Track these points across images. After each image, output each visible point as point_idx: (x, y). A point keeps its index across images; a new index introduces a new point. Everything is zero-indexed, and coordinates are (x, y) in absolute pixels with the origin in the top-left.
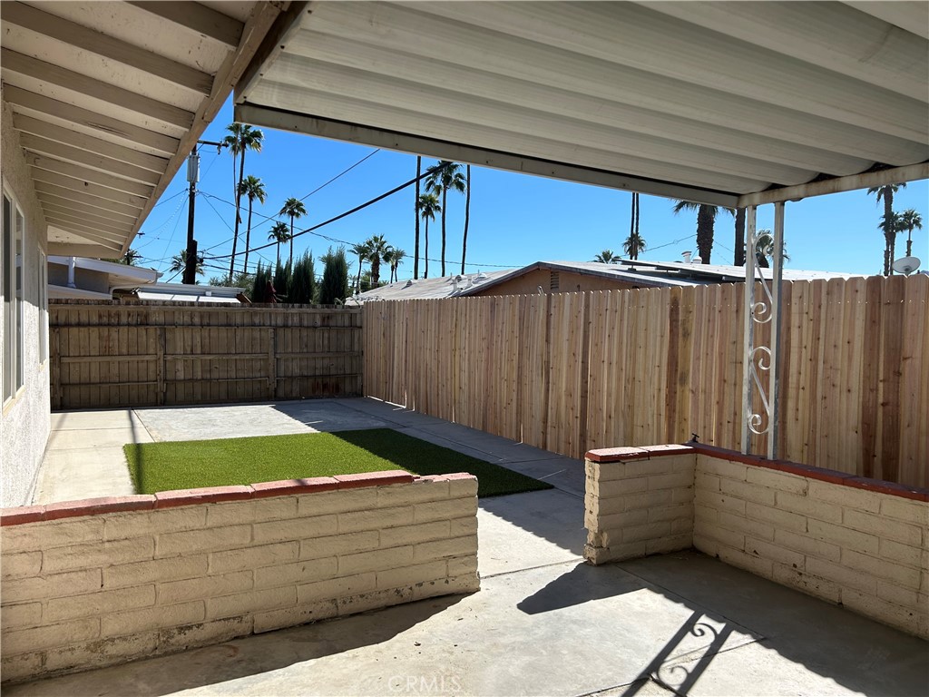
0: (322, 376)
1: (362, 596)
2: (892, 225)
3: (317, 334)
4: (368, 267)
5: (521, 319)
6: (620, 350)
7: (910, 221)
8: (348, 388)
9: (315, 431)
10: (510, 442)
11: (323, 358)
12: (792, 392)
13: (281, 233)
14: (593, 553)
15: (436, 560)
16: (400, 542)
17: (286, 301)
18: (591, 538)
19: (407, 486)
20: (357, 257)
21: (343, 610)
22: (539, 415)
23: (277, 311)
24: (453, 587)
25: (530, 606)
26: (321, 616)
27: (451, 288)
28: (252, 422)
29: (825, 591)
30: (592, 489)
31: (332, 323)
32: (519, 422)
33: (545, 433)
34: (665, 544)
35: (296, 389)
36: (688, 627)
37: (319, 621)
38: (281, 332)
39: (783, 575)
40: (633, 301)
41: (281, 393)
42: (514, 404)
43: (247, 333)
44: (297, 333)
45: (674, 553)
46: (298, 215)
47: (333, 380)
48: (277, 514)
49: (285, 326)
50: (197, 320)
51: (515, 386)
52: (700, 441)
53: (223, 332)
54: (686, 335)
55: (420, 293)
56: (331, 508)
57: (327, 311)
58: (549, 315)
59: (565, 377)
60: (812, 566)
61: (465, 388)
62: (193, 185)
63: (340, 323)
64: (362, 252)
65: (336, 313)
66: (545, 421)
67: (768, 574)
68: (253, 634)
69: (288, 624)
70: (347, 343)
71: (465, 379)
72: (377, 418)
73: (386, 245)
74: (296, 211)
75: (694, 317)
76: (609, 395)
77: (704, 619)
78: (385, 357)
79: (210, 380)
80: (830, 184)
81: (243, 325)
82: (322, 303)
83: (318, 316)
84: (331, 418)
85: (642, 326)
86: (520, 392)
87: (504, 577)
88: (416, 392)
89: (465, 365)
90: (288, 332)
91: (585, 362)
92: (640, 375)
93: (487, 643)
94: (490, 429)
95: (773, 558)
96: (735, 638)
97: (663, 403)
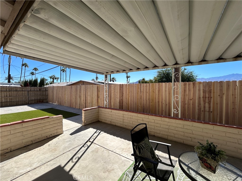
0: (39, 99)
1: (38, 139)
2: (128, 77)
3: (38, 92)
4: (52, 80)
5: (76, 89)
6: (91, 94)
7: (129, 77)
8: (45, 101)
9: (36, 110)
10: (74, 108)
11: (39, 96)
12: (112, 98)
13: (32, 74)
14: (83, 124)
15: (54, 130)
16: (47, 128)
17: (31, 86)
18: (83, 122)
19: (48, 119)
20: (50, 78)
21: (34, 142)
22: (79, 104)
23: (29, 88)
24: (58, 134)
25: (72, 134)
26: (28, 144)
27: (66, 84)
28: (21, 109)
29: (114, 124)
30: (83, 114)
31: (41, 90)
32: (76, 105)
33: (80, 106)
34: (95, 121)
35: (33, 102)
36: (96, 132)
37: (28, 145)
38: (29, 92)
39: (109, 123)
40: (92, 87)
41: (30, 103)
42: (75, 102)
43: (21, 92)
44: (33, 92)
45: (96, 122)
46: (37, 71)
47: (42, 100)
48: (17, 128)
49: (30, 91)
50: (8, 90)
51: (75, 100)
52: (100, 106)
53: (15, 92)
54: (99, 91)
55: (61, 85)
56: (31, 125)
57: (40, 88)
58: (80, 89)
59: (83, 98)
60: (113, 121)
61: (67, 100)
62: (10, 63)
63: (43, 90)
64: (51, 77)
65: (42, 88)
66: (80, 105)
67: (108, 123)
68: (11, 151)
69: (20, 148)
70: (45, 93)
71: (67, 99)
72: (50, 106)
73: (55, 77)
74: (36, 70)
75: (100, 89)
76: (89, 100)
77: (98, 131)
78: (52, 96)
79: (12, 101)
80: (113, 73)
81: (20, 91)
82: (39, 86)
83: (38, 89)
84: (40, 107)
85: (93, 90)
86: (76, 100)
87: (68, 130)
88: (58, 101)
89: (67, 97)
90: (31, 92)
91: (86, 95)
92: (93, 97)
93: (63, 142)
94: (71, 106)
95: (108, 121)
96: (102, 132)
97: (96, 101)
